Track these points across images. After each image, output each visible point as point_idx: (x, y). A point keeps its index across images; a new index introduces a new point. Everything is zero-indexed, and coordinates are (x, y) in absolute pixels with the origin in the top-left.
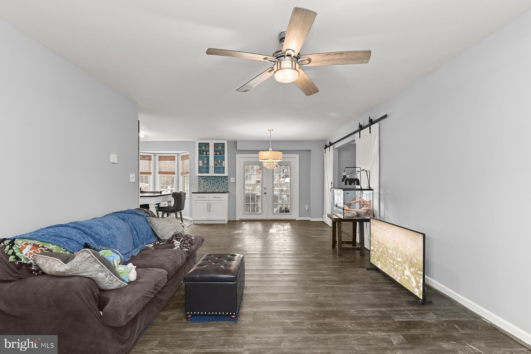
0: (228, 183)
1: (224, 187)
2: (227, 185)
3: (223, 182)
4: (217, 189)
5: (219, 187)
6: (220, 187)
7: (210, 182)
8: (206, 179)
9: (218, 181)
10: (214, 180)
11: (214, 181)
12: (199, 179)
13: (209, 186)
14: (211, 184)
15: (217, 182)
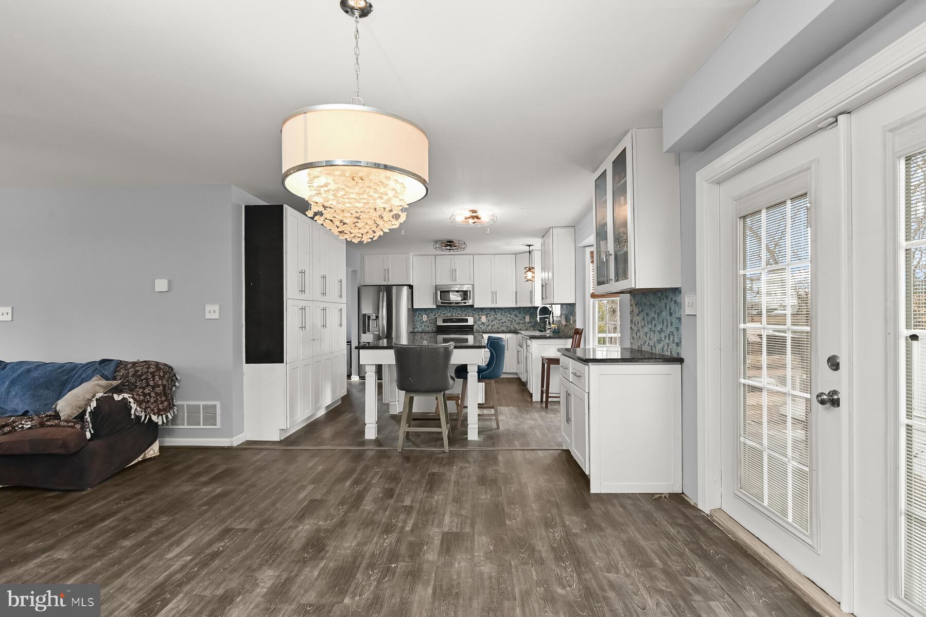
0: (680, 319)
1: (671, 338)
2: (678, 329)
3: (671, 315)
4: (659, 341)
5: (663, 335)
6: (665, 337)
7: (647, 314)
8: (641, 305)
9: (661, 311)
10: (654, 306)
11: (654, 309)
12: (631, 305)
13: (646, 329)
14: (648, 323)
15: (658, 315)
